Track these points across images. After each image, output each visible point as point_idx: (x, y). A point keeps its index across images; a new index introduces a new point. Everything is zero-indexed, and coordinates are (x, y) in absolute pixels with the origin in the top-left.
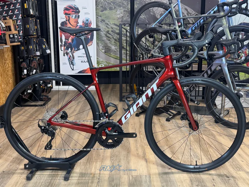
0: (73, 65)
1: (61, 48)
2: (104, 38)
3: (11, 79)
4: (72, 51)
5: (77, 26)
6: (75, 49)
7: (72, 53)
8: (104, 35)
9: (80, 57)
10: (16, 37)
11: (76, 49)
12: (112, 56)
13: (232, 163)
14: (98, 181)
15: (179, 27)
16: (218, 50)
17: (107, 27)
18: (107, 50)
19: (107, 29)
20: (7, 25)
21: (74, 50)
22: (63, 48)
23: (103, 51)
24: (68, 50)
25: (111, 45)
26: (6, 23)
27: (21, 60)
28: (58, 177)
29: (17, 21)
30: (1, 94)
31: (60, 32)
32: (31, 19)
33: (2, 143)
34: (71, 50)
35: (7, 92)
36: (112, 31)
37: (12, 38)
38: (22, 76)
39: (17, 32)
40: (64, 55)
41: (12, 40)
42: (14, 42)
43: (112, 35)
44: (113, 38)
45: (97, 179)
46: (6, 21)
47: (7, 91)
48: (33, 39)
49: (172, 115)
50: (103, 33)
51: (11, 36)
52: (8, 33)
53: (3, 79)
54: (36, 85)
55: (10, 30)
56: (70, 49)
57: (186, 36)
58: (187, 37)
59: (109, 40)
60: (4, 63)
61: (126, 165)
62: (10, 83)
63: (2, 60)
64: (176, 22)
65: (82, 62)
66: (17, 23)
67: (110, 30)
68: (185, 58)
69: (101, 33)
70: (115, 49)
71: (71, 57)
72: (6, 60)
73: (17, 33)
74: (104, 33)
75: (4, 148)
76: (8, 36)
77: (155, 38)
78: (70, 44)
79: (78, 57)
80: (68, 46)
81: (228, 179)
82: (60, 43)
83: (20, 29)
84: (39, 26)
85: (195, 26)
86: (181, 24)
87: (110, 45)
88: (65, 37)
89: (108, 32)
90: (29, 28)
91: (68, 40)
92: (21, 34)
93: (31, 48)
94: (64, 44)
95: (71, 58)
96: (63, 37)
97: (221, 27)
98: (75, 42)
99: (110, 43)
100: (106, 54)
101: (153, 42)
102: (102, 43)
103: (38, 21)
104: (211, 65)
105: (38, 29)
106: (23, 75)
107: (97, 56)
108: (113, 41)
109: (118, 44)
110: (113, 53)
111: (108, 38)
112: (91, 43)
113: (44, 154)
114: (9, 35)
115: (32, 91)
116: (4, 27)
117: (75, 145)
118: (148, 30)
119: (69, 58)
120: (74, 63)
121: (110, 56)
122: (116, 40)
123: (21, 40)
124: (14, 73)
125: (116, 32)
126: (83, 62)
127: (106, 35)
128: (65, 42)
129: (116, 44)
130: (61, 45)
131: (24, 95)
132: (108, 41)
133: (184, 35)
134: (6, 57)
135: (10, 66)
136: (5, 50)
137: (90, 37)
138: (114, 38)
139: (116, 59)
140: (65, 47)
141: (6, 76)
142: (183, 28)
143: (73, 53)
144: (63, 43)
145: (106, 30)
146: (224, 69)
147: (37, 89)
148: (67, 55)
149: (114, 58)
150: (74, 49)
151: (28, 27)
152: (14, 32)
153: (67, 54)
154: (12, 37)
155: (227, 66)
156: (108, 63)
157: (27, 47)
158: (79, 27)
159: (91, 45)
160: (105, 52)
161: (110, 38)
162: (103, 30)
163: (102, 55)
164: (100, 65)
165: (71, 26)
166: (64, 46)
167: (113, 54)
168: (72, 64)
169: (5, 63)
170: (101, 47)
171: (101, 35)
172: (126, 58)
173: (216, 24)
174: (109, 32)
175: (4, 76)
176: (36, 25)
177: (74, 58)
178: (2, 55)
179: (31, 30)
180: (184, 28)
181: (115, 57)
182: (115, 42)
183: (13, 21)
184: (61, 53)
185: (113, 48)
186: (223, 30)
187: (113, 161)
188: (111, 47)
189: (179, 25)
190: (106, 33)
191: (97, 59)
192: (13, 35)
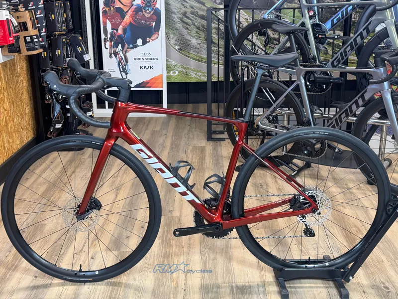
0: (126, 74)
1: (105, 45)
2: (178, 25)
3: (27, 106)
4: (125, 50)
5: (132, 5)
6: (129, 46)
7: (124, 52)
8: (178, 20)
9: (138, 59)
10: (36, 40)
11: (131, 46)
12: (192, 56)
13: (395, 261)
14: (184, 294)
15: (311, 17)
16: (376, 66)
17: (183, 5)
18: (184, 47)
19: (184, 9)
20: (21, 20)
21: (128, 48)
22: (108, 44)
23: (177, 47)
24: (117, 47)
25: (190, 37)
26: (18, 17)
27: (42, 74)
28: (121, 287)
29: (36, 10)
30: (14, 134)
31: (103, 15)
32: (57, 4)
33: (25, 223)
34: (123, 47)
35: (23, 130)
36: (192, 13)
37: (29, 42)
38: (46, 102)
39: (36, 32)
40: (111, 57)
41: (31, 46)
42: (34, 49)
43: (191, 20)
44: (194, 24)
45: (183, 290)
46: (18, 14)
47: (22, 128)
48: (63, 39)
49: (296, 171)
50: (176, 16)
51: (28, 39)
52: (22, 34)
53: (15, 109)
54: (69, 115)
55: (26, 29)
56: (120, 45)
57: (322, 35)
58: (324, 36)
59: (187, 29)
60: (15, 81)
61: (225, 266)
62: (26, 114)
63: (13, 77)
64: (306, 11)
65: (141, 68)
66: (36, 15)
67: (189, 10)
68: (320, 74)
69: (173, 16)
70: (196, 44)
71: (122, 59)
72: (18, 77)
73: (38, 33)
74: (179, 16)
75: (29, 234)
76: (23, 39)
77: (268, 36)
78: (119, 36)
79: (135, 59)
80: (117, 40)
81: (387, 291)
82: (103, 36)
83: (41, 25)
84: (69, 13)
85: (337, 17)
86: (315, 13)
87: (188, 37)
88: (112, 24)
89: (185, 14)
90: (54, 20)
91: (117, 30)
92: (43, 34)
93: (59, 54)
94: (110, 38)
95: (122, 62)
96: (108, 26)
97: (383, 22)
98: (129, 33)
99: (188, 33)
100: (181, 53)
101: (265, 42)
102: (174, 33)
103: (68, 4)
104: (364, 91)
105: (69, 19)
106: (47, 100)
107: (167, 56)
108: (194, 30)
109: (203, 35)
110: (194, 51)
111: (185, 25)
112: (156, 36)
113: (94, 244)
114: (25, 38)
115: (62, 126)
116: (17, 26)
117: (142, 227)
118: (257, 24)
119: (120, 62)
120: (128, 70)
121: (188, 57)
122: (198, 28)
123: (44, 43)
124: (31, 95)
125: (199, 13)
126: (143, 68)
127: (181, 20)
128: (112, 34)
129: (200, 36)
130: (105, 39)
131: (50, 132)
132: (186, 31)
133: (318, 32)
134: (19, 70)
135: (25, 84)
136: (17, 59)
137: (154, 24)
138: (196, 24)
139: (199, 61)
140: (113, 42)
141: (19, 103)
142: (317, 20)
143: (126, 52)
144: (109, 36)
145: (182, 11)
146: (386, 99)
147: (69, 121)
148: (116, 57)
149: (195, 60)
150: (127, 45)
151: (53, 18)
152: (32, 32)
153: (116, 54)
154: (30, 40)
155: (392, 93)
156: (185, 68)
157: (52, 51)
158: (135, 7)
159: (157, 38)
160: (180, 49)
161: (188, 25)
162: (176, 11)
163: (176, 54)
164: (172, 72)
165: (122, 6)
166: (111, 40)
167: (194, 53)
168: (124, 72)
169: (17, 82)
170: (173, 41)
171: (173, 20)
172: (217, 61)
173: (374, 18)
174: (187, 15)
175: (16, 104)
176: (65, 11)
177: (127, 61)
178: (13, 68)
179: (59, 24)
180: (319, 19)
181: (198, 58)
182: (197, 32)
183: (29, 12)
184: (105, 53)
185: (194, 41)
186: (385, 29)
187: (204, 258)
188: (190, 41)
189: (310, 14)
190: (181, 16)
191: (167, 61)
192: (31, 37)
